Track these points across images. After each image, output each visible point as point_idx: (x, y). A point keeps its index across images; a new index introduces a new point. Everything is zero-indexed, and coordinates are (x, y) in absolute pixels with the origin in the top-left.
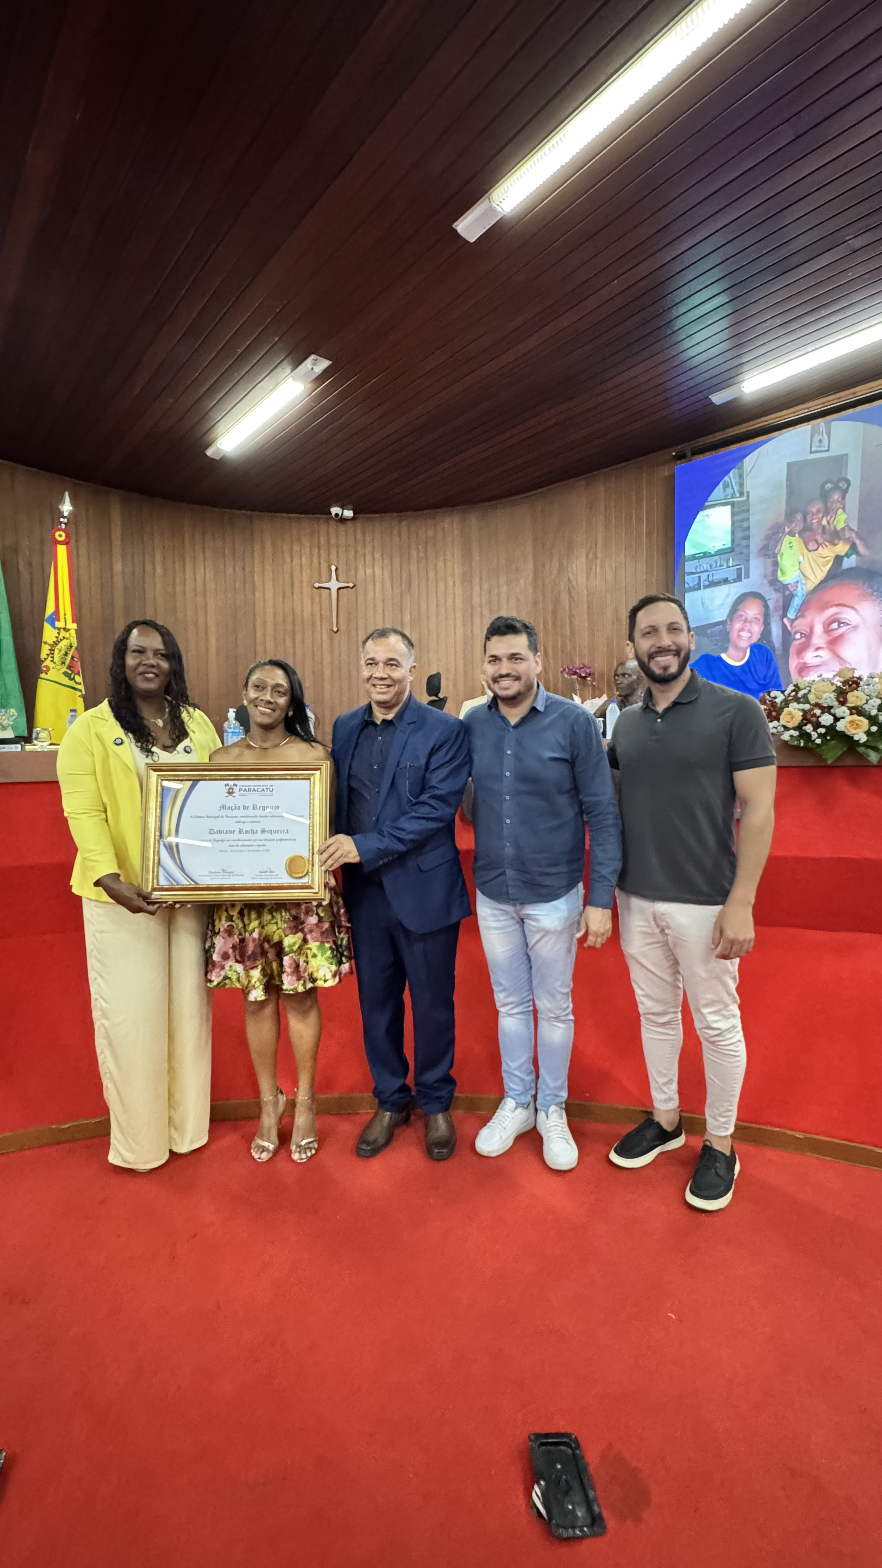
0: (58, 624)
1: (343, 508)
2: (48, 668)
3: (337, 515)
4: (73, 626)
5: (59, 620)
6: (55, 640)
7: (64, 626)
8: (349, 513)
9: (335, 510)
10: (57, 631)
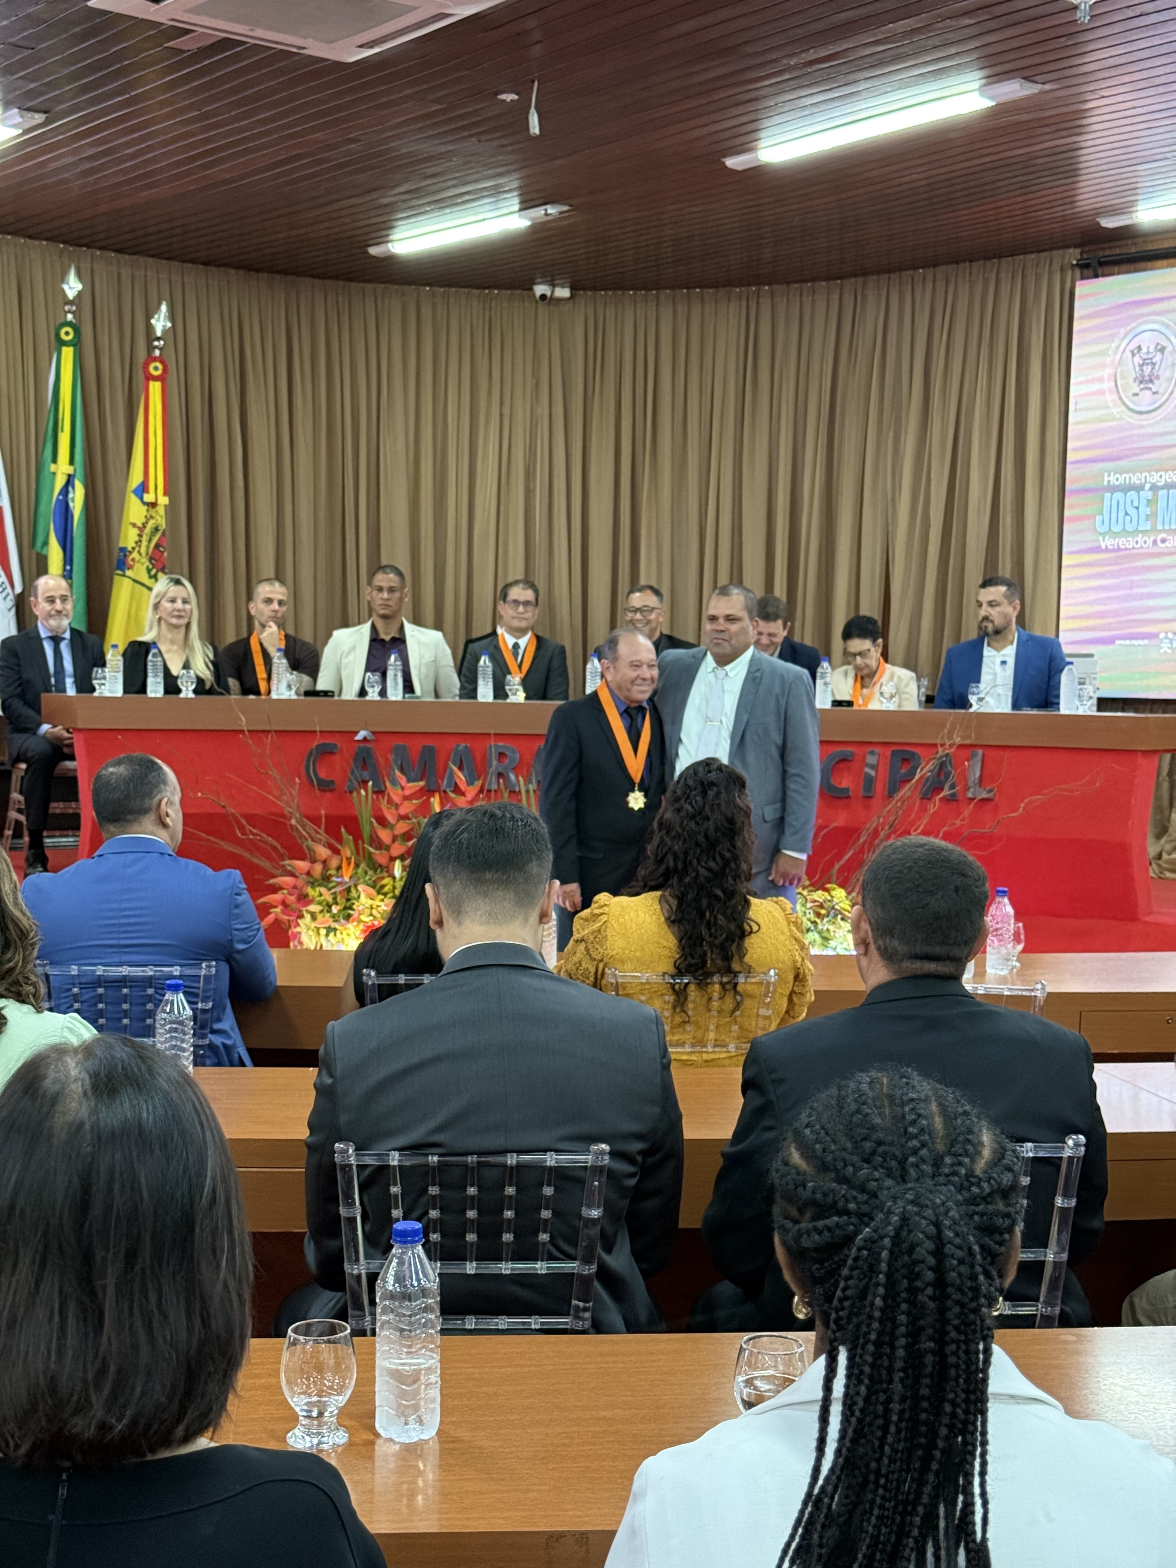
0: (149, 497)
1: (553, 286)
2: (133, 560)
3: (543, 297)
4: (163, 500)
5: (148, 492)
6: (144, 520)
7: (153, 500)
8: (563, 292)
9: (540, 289)
10: (146, 508)
